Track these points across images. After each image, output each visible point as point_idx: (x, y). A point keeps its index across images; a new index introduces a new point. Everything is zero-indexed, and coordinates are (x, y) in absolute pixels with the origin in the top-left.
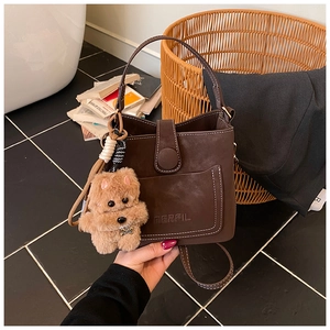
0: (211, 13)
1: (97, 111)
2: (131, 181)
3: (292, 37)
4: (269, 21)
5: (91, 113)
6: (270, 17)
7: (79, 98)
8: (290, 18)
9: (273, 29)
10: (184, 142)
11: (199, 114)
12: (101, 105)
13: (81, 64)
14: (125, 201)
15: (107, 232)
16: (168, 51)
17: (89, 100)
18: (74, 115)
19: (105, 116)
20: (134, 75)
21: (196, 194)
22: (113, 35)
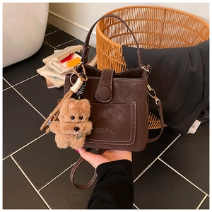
0: (128, 8)
1: (56, 69)
2: (87, 107)
3: (179, 24)
4: (165, 14)
5: (52, 70)
6: (165, 11)
7: (44, 60)
8: (178, 12)
9: (167, 19)
10: (116, 84)
11: (120, 72)
12: (59, 65)
13: (46, 38)
14: (81, 118)
15: (66, 134)
16: (100, 33)
17: (51, 62)
18: (41, 71)
19: (61, 73)
20: (80, 46)
21: (119, 118)
22: (67, 20)
